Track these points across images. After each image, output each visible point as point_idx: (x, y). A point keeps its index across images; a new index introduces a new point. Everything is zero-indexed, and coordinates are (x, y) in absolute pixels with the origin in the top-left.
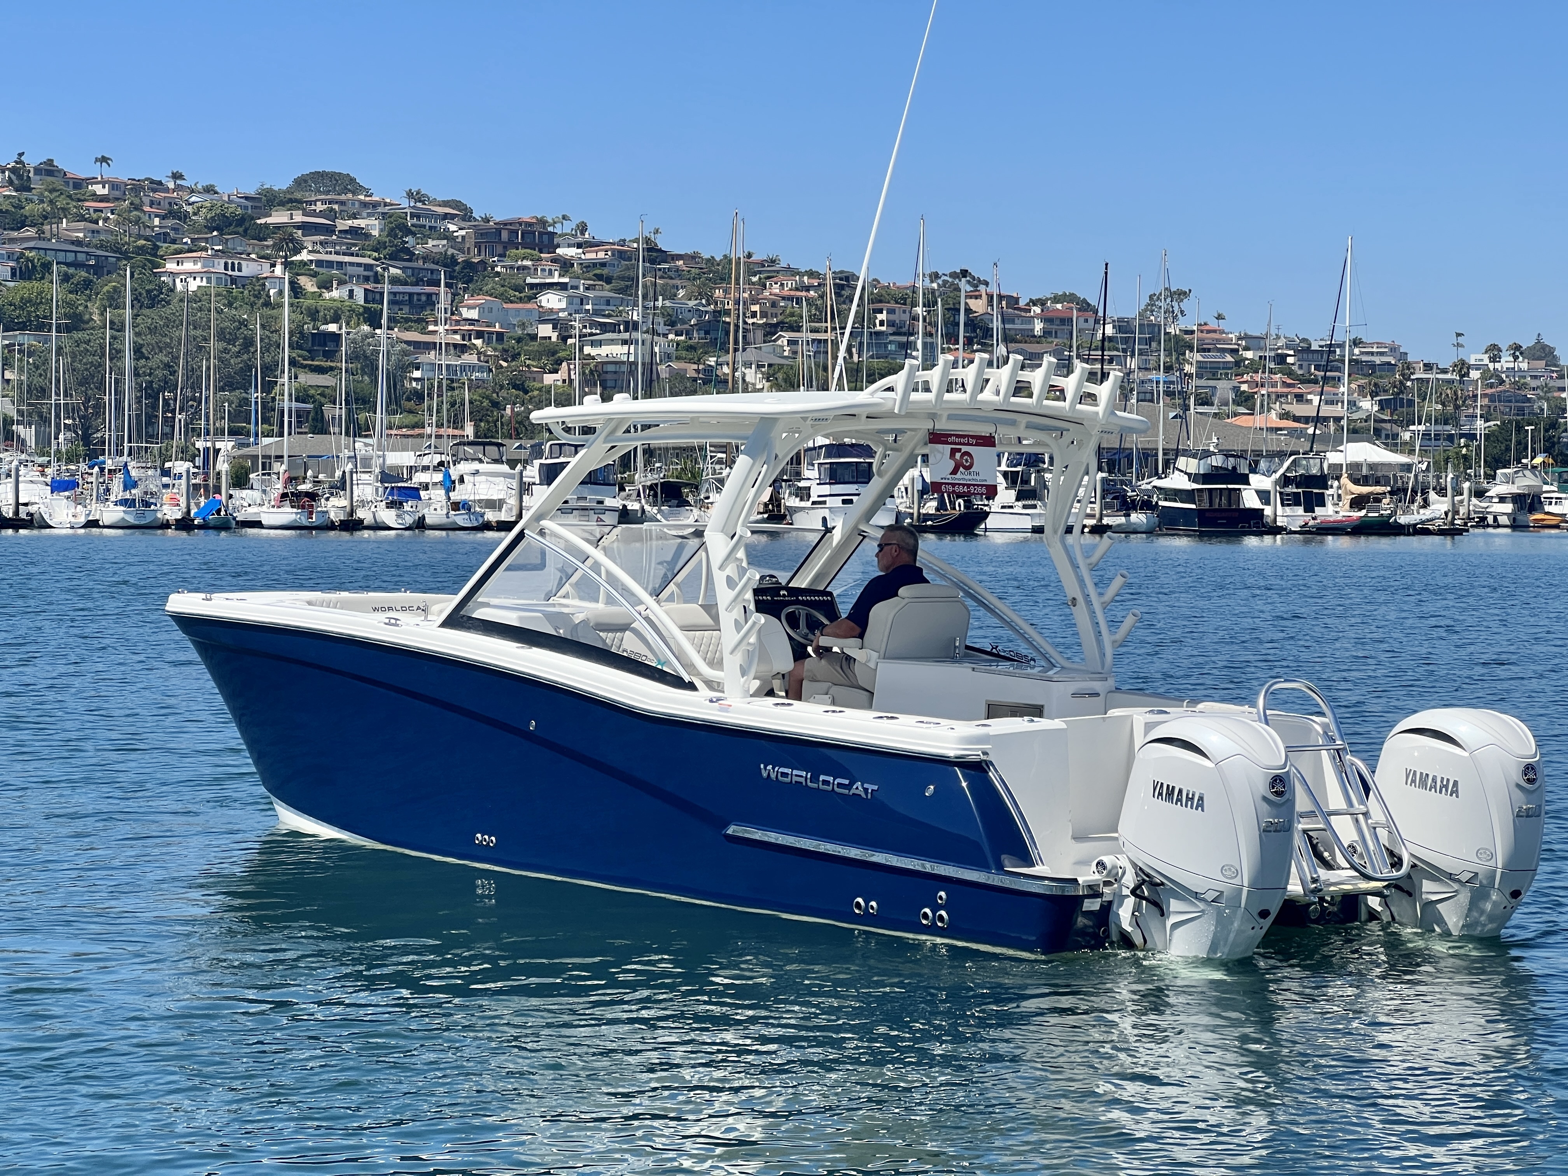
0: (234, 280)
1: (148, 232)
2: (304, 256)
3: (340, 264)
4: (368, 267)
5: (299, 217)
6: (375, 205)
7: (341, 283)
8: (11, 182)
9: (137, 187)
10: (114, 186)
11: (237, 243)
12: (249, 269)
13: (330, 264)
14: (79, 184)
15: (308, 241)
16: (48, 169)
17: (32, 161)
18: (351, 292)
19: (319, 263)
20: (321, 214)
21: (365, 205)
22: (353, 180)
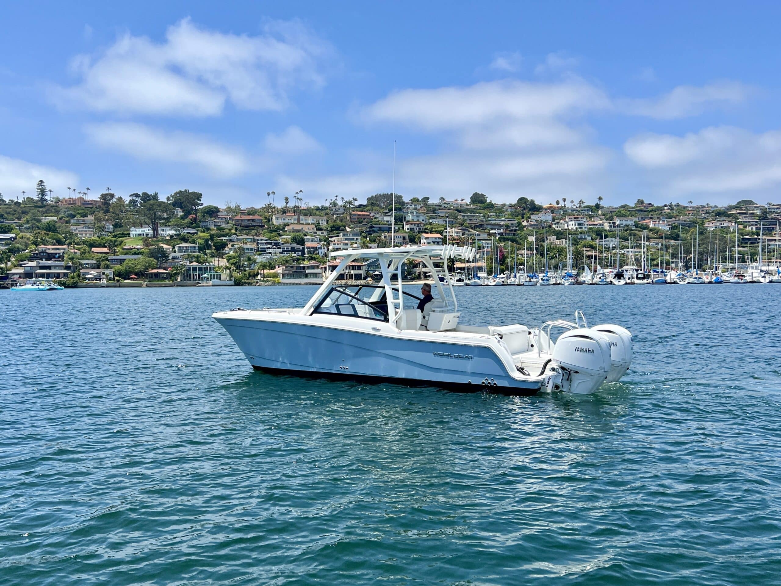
0: (722, 227)
1: (701, 217)
2: (740, 220)
3: (749, 222)
4: (756, 222)
5: (738, 211)
6: (758, 207)
7: (750, 226)
8: (669, 209)
9: (698, 207)
10: (693, 207)
11: (723, 218)
12: (725, 224)
13: (746, 222)
14: (685, 208)
15: (741, 217)
16: (678, 205)
17: (674, 204)
18: (752, 228)
19: (744, 222)
20: (744, 210)
21: (756, 207)
22: (752, 202)
